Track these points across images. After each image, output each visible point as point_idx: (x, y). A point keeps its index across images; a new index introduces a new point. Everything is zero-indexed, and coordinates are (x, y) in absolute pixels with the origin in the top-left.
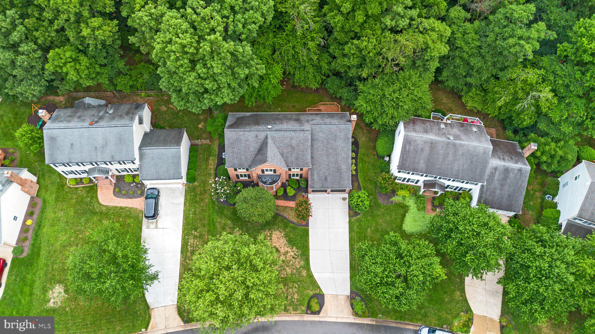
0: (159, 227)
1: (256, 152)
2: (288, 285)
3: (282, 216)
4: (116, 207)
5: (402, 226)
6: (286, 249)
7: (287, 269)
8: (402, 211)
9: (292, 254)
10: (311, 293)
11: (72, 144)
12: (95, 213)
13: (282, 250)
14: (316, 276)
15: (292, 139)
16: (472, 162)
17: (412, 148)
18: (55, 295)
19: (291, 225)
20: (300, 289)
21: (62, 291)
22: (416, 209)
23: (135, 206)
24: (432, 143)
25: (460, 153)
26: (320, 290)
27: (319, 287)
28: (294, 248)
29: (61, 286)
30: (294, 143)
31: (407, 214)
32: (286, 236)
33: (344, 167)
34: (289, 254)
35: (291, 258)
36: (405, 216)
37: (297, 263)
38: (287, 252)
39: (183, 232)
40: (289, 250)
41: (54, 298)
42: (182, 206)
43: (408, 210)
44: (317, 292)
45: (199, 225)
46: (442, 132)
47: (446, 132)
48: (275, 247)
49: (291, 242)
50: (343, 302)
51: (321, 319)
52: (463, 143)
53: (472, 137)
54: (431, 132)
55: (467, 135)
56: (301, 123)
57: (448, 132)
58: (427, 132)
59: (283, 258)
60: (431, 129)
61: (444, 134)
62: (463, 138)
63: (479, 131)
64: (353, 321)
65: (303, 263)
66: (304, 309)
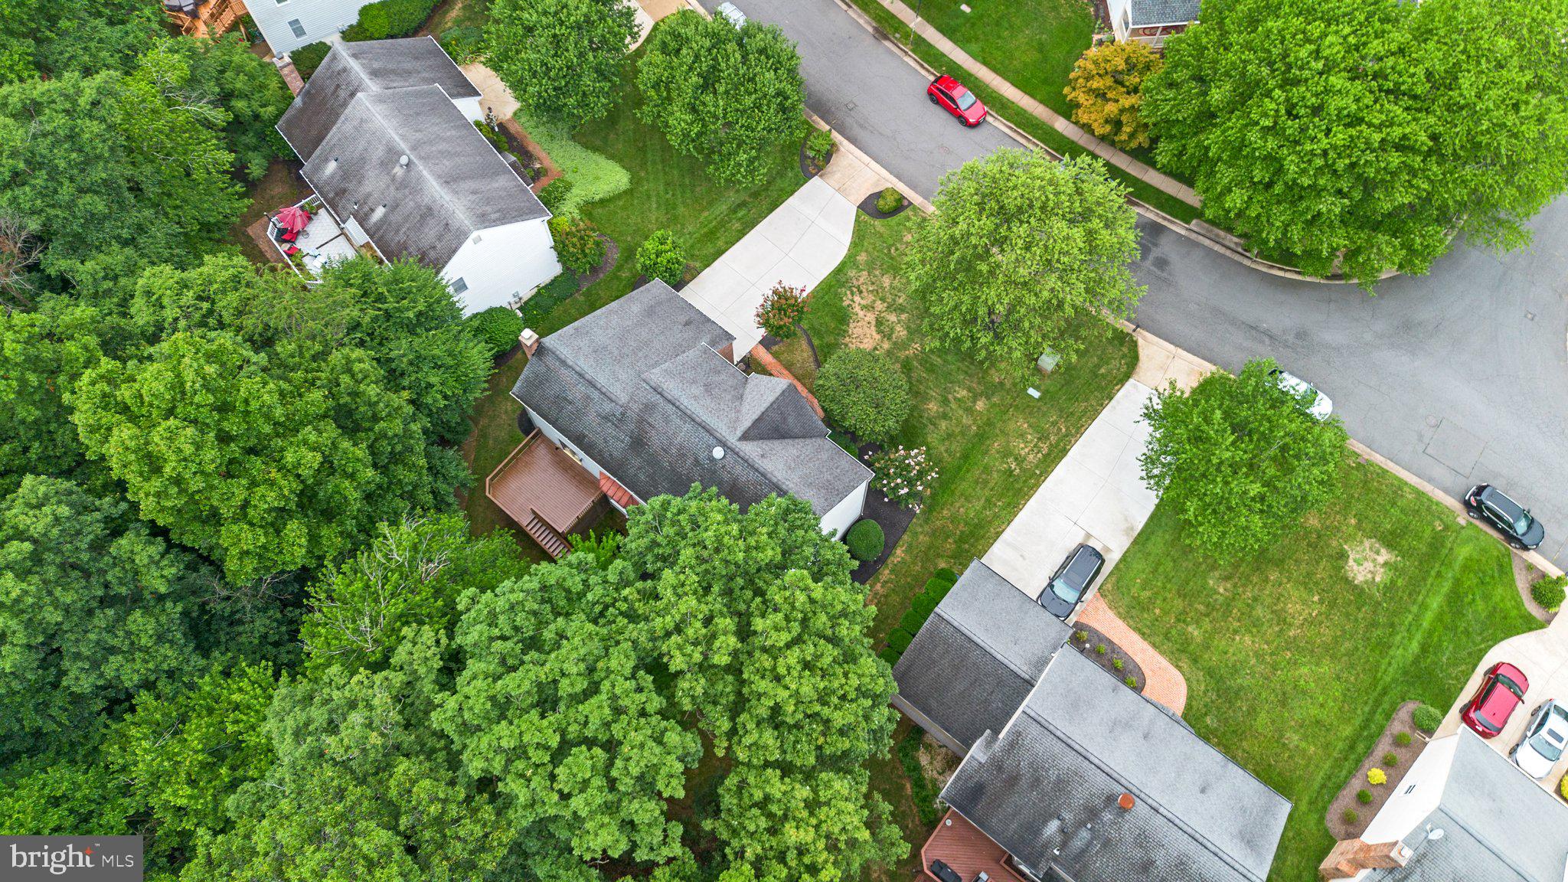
0: (1083, 533)
1: (790, 441)
4: (1154, 645)
5: (625, 192)
6: (861, 314)
7: (886, 284)
8: (598, 211)
10: (877, 222)
11: (1203, 791)
12: (1210, 672)
13: (871, 317)
14: (846, 238)
15: (696, 398)
16: (418, 114)
17: (489, 209)
18: (1369, 565)
19: (816, 342)
20: (890, 241)
21: (1351, 562)
22: (574, 190)
23: (1111, 614)
24: (447, 182)
25: (419, 135)
26: (858, 216)
27: (857, 221)
28: (845, 304)
29: (1350, 575)
31: (597, 198)
32: (844, 333)
33: (636, 308)
34: (863, 302)
35: (865, 294)
36: (602, 201)
37: (862, 280)
38: (863, 307)
39: (1037, 485)
40: (857, 309)
41: (1375, 560)
42: (1004, 536)
43: (587, 203)
44: (865, 217)
45: (995, 475)
46: (399, 195)
47: (392, 188)
48: (879, 332)
49: (843, 318)
50: (838, 176)
51: (895, 180)
52: (397, 138)
53: (361, 145)
54: (419, 207)
55: (363, 160)
56: (641, 421)
57: (388, 186)
58: (430, 209)
59: (880, 306)
60: (406, 219)
61: (402, 185)
62: (379, 152)
63: (327, 160)
64: (845, 142)
65: (852, 273)
66: (909, 212)
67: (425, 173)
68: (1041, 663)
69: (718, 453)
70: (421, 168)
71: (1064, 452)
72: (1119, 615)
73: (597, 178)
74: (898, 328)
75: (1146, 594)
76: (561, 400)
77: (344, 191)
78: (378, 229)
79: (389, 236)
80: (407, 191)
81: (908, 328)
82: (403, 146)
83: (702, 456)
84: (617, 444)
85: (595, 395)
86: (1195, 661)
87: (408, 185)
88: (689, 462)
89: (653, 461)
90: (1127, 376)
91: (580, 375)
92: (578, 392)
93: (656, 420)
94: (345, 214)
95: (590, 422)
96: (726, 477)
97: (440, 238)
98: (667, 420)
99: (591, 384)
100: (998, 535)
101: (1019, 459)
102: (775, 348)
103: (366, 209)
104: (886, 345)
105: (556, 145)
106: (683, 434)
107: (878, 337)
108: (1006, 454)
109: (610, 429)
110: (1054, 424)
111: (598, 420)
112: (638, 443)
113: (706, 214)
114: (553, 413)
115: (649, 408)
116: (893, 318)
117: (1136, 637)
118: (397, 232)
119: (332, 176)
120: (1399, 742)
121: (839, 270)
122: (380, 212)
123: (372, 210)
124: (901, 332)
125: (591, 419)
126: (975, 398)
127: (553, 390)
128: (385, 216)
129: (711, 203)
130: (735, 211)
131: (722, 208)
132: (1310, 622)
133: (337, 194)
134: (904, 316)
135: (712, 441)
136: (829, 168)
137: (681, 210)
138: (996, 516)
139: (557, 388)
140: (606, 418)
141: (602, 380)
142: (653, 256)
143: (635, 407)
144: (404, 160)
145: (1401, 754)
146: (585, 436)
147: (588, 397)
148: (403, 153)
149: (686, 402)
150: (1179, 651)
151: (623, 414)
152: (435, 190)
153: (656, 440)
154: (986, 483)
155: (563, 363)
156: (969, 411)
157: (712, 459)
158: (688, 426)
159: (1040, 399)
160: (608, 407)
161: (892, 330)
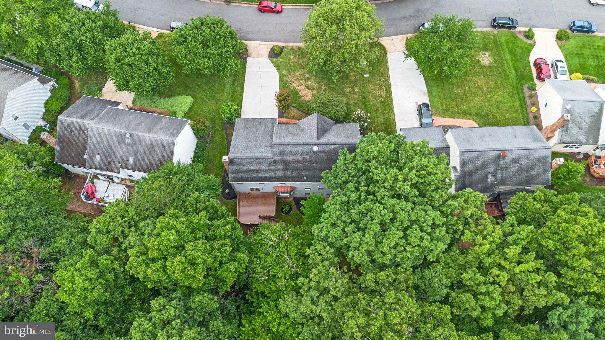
0: (415, 103)
1: (329, 131)
2: (299, 64)
3: (303, 112)
4: (458, 118)
5: (194, 102)
6: (299, 88)
7: (298, 75)
8: (191, 114)
9: (294, 84)
10: (279, 59)
11: (516, 138)
12: (477, 115)
13: (303, 87)
14: (274, 70)
15: (293, 139)
16: (115, 119)
17: (171, 131)
18: (486, 59)
19: (295, 105)
20: (288, 62)
21: (482, 61)
22: (178, 113)
23: (441, 118)
25: (124, 125)
26: (271, 61)
28: (292, 88)
29: (484, 65)
30: (291, 137)
31: (187, 110)
32: (300, 97)
33: (241, 130)
34: (297, 84)
35: (295, 82)
36: (189, 110)
37: (290, 78)
38: (298, 86)
39: (392, 100)
40: (297, 88)
41: (486, 57)
42: (396, 119)
43: (185, 114)
44: (274, 60)
45: (378, 105)
46: (135, 148)
47: (130, 148)
48: (309, 89)
49: (296, 93)
50: (254, 53)
51: (272, 43)
52: (118, 130)
53: (105, 142)
54: (146, 147)
55: (110, 147)
56: (282, 158)
57: (128, 148)
58: (151, 145)
59: (302, 82)
60: (144, 154)
61: (133, 144)
62: (115, 139)
63: (94, 157)
64: (247, 42)
65: (285, 78)
66: (285, 49)
67: (140, 134)
68: (445, 140)
69: (315, 148)
70: (137, 133)
71: (390, 85)
72: (443, 117)
73: (182, 104)
74: (314, 84)
75: (444, 107)
76: (249, 172)
77: (110, 162)
78: (135, 166)
79: (142, 164)
80: (137, 145)
81: (316, 82)
82: (123, 131)
83: (311, 153)
84: (279, 171)
85: (261, 161)
86: (470, 114)
87: (136, 142)
88: (308, 158)
89: (295, 167)
90: (386, 53)
91: (251, 159)
92: (253, 165)
93: (287, 154)
94: (117, 170)
95: (265, 171)
96: (323, 154)
97: (163, 151)
98: (291, 151)
99: (257, 159)
100: (394, 120)
101: (381, 96)
102: (285, 116)
103: (125, 162)
104: (315, 92)
105: (157, 104)
106: (300, 152)
107: (310, 91)
108: (375, 97)
109: (273, 168)
110: (380, 80)
111: (267, 168)
112: (286, 166)
113: (225, 91)
114: (250, 178)
115: (282, 152)
116: (309, 83)
117: (452, 119)
118: (144, 161)
119: (101, 160)
120: (531, 97)
121: (281, 80)
122: (131, 160)
123: (128, 161)
124: (315, 85)
125: (264, 170)
126: (353, 88)
127: (244, 171)
128: (134, 159)
129: (224, 87)
130: (234, 85)
131: (228, 87)
132: (486, 83)
133: (108, 165)
134: (312, 80)
135: (310, 147)
136: (250, 52)
137: (217, 95)
138: (389, 116)
139: (245, 169)
140: (270, 166)
141: (259, 155)
142: (229, 112)
143: (277, 155)
144: (128, 135)
145: (534, 100)
146: (266, 177)
147: (258, 164)
148: (126, 133)
149: (292, 142)
150: (466, 115)
151: (274, 160)
152: (148, 137)
153: (291, 160)
154: (378, 109)
155: (242, 159)
156: (354, 93)
157: (315, 152)
158: (299, 148)
159: (370, 76)
160: (268, 162)
161: (312, 86)
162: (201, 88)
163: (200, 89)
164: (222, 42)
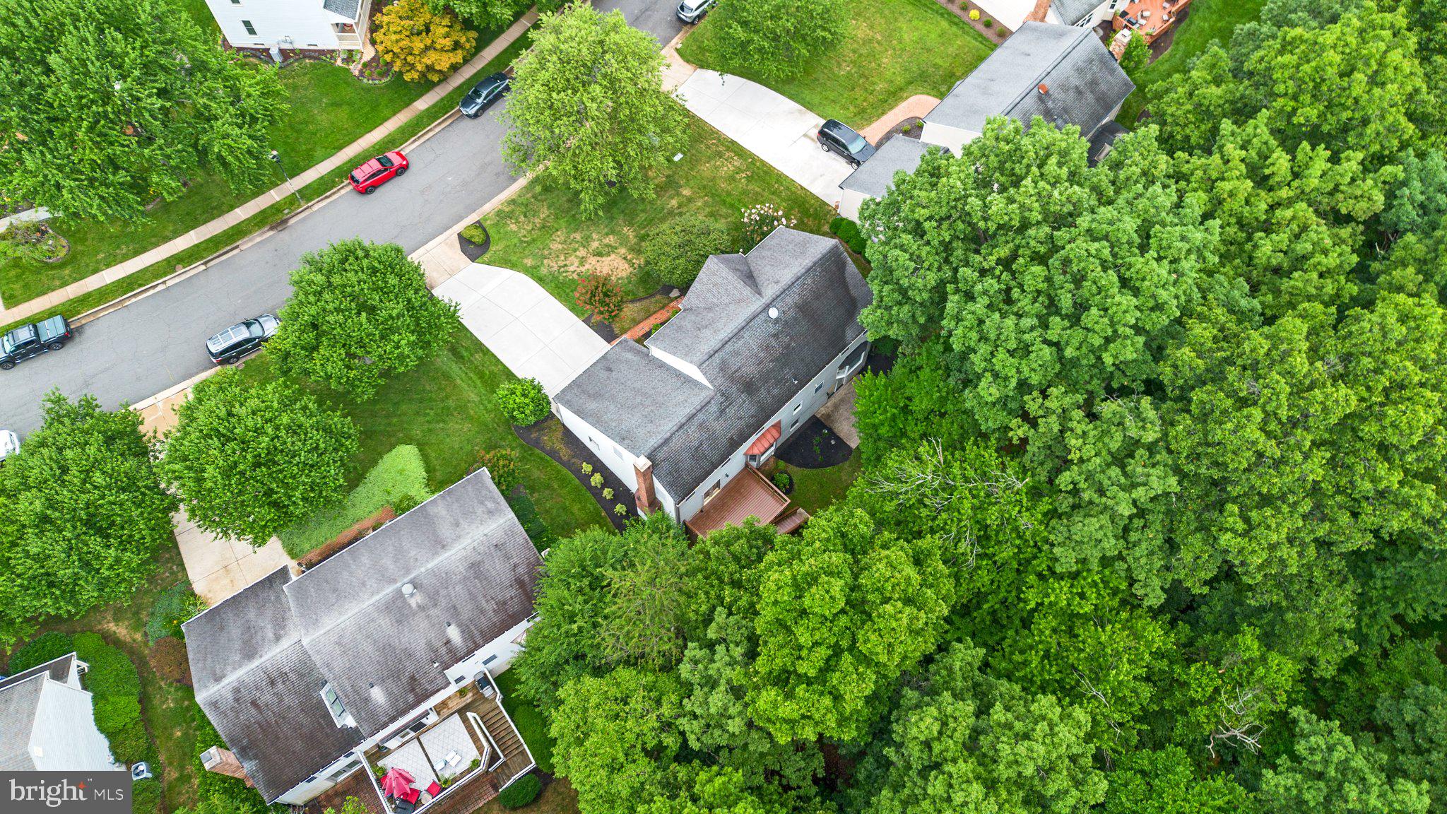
0: (803, 138)
2: (540, 229)
3: (641, 299)
4: (892, 108)
6: (587, 266)
7: (560, 246)
9: (572, 269)
10: (493, 248)
11: (1028, 55)
12: (910, 82)
13: (593, 260)
14: (506, 273)
20: (516, 240)
22: (412, 493)
23: (869, 128)
26: (483, 263)
27: (488, 263)
30: (707, 333)
31: (424, 474)
34: (576, 264)
35: (568, 262)
37: (553, 264)
38: (582, 265)
39: (763, 162)
40: (583, 269)
42: (805, 185)
43: (427, 485)
44: (486, 257)
45: (750, 187)
46: (443, 602)
47: (433, 612)
48: (608, 254)
50: (434, 275)
51: (449, 232)
52: (377, 597)
53: (367, 648)
54: (465, 579)
55: (386, 649)
56: (732, 379)
57: (428, 616)
58: (472, 565)
59: (582, 253)
60: (473, 597)
61: (433, 598)
62: (385, 622)
63: (367, 700)
65: (544, 271)
66: (487, 224)
67: (430, 566)
69: (773, 313)
70: (423, 570)
71: (733, 142)
72: (869, 125)
74: (606, 241)
75: (852, 109)
76: (696, 453)
77: (413, 678)
78: (472, 637)
79: (484, 622)
80: (443, 592)
81: (607, 234)
82: (389, 590)
83: (772, 329)
84: (744, 408)
85: (701, 417)
86: (901, 89)
87: (433, 590)
88: (774, 343)
89: (766, 377)
91: (681, 427)
92: (693, 432)
93: (735, 363)
94: (440, 681)
95: (723, 429)
96: (791, 313)
97: (507, 557)
98: (736, 353)
99: (691, 417)
100: (802, 188)
101: (738, 170)
102: (617, 331)
103: (443, 650)
104: (622, 251)
105: (351, 513)
106: (751, 342)
107: (613, 256)
108: (732, 179)
109: (731, 411)
110: (708, 147)
111: (722, 421)
112: (749, 387)
113: (459, 381)
114: (706, 464)
115: (723, 367)
116: (595, 244)
117: (884, 118)
118: (482, 612)
119: (389, 694)
121: (540, 280)
122: (454, 633)
123: (448, 642)
124: (611, 240)
125: (718, 427)
126: (678, 194)
127: (687, 462)
128: (459, 625)
129: (447, 376)
130: (462, 357)
131: (455, 369)
132: (871, 27)
133: (413, 690)
134: (594, 236)
135: (762, 317)
137: (451, 403)
138: (788, 188)
139: (685, 455)
140: (722, 412)
141: (688, 410)
142: (527, 401)
143: (720, 380)
144: (408, 589)
146: (732, 438)
147: (701, 425)
148: (399, 593)
149: (724, 334)
150: (894, 96)
151: (723, 395)
152: (454, 556)
153: (750, 369)
154: (757, 194)
155: (666, 441)
156: (690, 200)
157: (777, 321)
158: (747, 335)
159: (684, 153)
160: (713, 408)
161: (607, 246)
162: (405, 414)
163: (404, 418)
164: (392, 280)
